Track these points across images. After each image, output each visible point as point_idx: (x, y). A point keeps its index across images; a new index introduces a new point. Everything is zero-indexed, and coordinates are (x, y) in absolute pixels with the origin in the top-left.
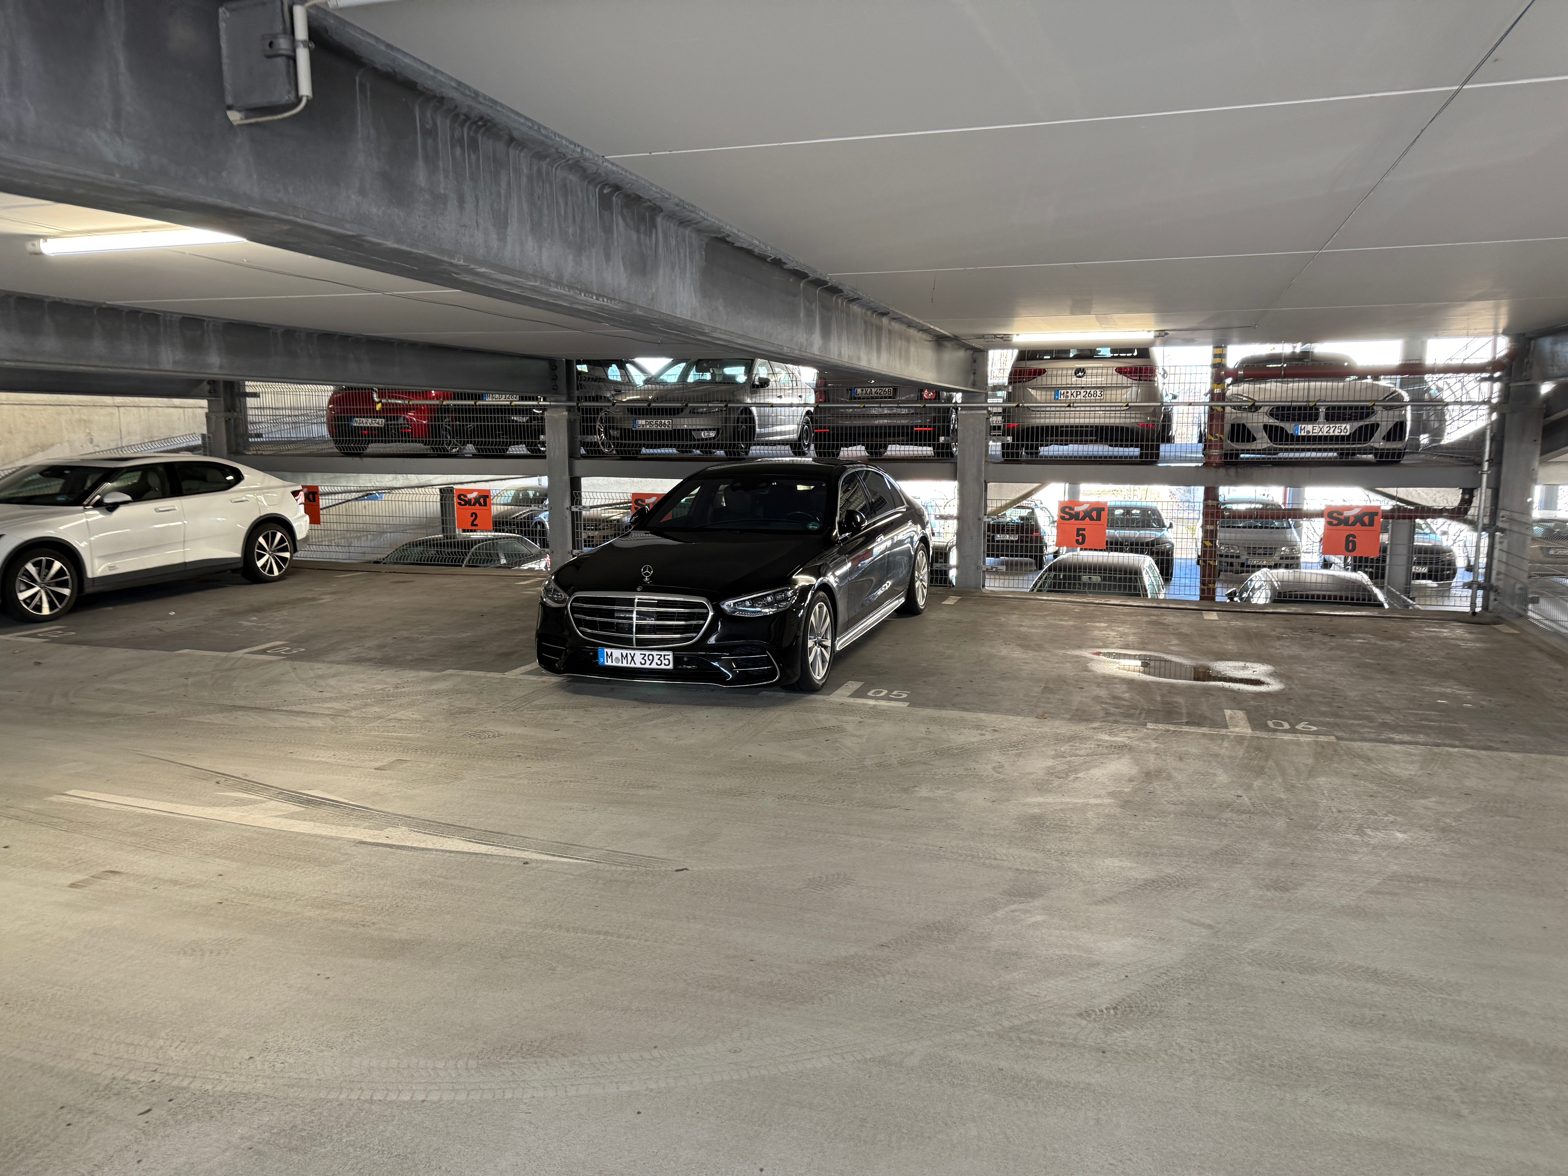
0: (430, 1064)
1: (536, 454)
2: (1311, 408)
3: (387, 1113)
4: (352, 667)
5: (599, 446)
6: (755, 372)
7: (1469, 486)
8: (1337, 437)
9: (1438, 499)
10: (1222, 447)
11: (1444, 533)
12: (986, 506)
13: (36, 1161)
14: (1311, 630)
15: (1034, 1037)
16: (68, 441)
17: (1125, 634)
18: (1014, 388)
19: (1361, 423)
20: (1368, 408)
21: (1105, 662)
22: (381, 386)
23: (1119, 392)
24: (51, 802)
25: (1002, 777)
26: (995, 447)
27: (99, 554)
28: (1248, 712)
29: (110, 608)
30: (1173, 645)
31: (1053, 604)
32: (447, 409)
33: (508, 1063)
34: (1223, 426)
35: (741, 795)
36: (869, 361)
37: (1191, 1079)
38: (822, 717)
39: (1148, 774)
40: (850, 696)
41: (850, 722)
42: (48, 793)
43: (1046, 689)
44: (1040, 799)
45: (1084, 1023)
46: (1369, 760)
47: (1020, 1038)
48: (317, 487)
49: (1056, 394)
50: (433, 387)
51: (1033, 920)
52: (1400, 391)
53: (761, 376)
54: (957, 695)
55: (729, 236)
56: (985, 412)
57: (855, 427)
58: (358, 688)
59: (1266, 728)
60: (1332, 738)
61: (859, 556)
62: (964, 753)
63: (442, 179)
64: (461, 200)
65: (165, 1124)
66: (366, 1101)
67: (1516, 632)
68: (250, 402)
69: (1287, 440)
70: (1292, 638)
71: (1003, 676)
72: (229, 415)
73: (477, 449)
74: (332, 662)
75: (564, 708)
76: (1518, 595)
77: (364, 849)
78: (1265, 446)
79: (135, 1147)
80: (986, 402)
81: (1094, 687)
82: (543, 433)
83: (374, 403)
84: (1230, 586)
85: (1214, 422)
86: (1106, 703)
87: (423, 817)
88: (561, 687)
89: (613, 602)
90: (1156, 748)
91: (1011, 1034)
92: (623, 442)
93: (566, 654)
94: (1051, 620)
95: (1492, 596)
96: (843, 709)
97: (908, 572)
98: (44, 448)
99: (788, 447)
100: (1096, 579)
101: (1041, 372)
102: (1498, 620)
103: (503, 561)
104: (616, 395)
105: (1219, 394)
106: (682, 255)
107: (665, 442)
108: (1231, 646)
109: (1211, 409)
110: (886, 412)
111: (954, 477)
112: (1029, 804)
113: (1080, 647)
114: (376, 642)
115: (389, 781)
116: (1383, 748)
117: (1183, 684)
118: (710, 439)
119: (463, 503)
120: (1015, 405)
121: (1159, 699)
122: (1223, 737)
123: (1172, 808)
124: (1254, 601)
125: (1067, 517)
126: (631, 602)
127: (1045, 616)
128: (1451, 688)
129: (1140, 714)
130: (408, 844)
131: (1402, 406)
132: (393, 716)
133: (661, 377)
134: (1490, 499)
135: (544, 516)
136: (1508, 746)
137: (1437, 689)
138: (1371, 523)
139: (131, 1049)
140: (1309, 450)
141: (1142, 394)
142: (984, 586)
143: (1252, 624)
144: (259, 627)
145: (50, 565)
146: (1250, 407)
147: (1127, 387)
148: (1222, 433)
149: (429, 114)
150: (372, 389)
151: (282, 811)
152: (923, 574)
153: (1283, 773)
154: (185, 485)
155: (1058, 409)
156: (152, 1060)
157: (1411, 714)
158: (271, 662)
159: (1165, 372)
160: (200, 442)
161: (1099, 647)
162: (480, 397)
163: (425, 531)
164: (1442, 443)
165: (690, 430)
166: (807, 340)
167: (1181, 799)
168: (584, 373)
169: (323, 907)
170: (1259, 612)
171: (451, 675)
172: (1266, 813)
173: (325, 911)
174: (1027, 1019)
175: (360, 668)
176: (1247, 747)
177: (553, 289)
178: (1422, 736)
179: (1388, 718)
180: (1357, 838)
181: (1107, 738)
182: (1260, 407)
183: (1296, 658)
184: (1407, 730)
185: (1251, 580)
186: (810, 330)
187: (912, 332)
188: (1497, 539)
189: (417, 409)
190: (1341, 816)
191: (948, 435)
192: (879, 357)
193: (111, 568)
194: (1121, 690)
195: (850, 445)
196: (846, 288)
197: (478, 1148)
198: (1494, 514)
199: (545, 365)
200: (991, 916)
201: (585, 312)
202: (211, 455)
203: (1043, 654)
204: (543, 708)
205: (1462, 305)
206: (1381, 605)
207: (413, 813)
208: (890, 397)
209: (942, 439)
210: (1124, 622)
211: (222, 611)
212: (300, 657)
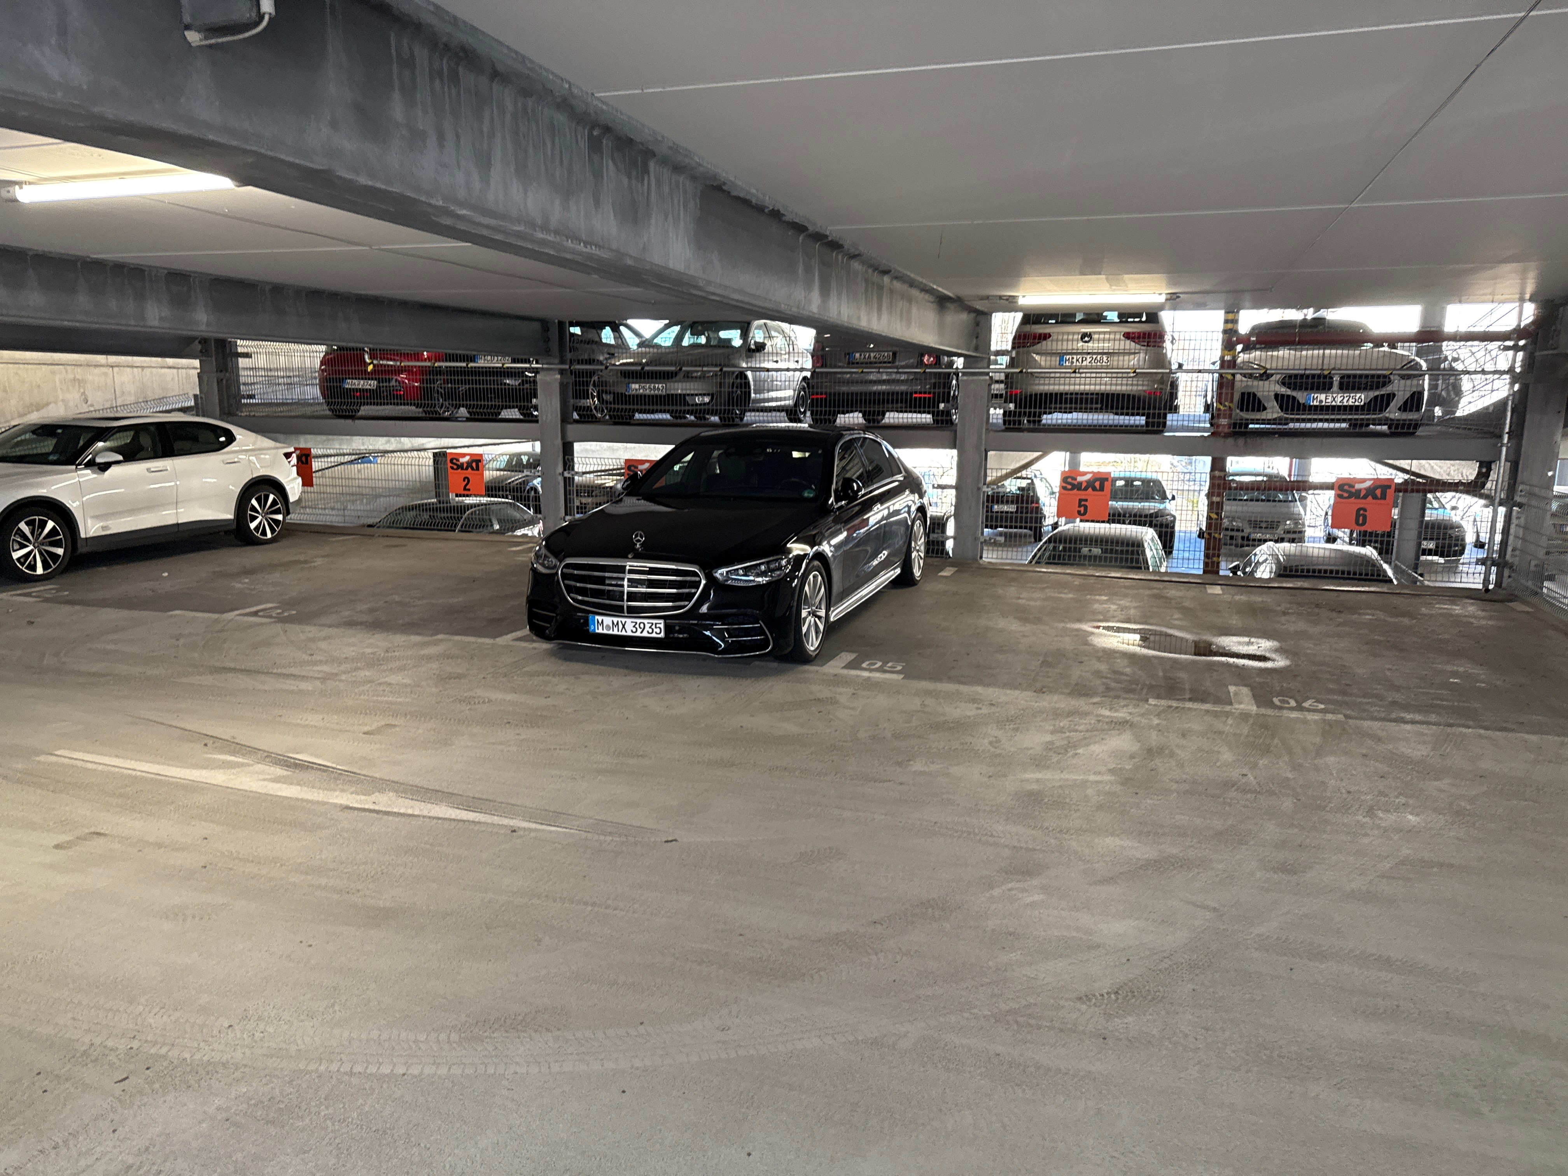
0: (412, 1037)
1: (528, 418)
2: (1325, 377)
3: (367, 1086)
4: (343, 630)
5: (591, 410)
6: (751, 335)
7: (1487, 459)
8: (1351, 407)
9: (1452, 472)
10: (1230, 416)
11: (1454, 508)
12: (986, 476)
13: (10, 1129)
14: (1317, 606)
15: (1032, 1022)
16: (63, 401)
17: (1126, 607)
18: (1017, 353)
19: (1377, 393)
20: (1385, 376)
21: (1105, 635)
22: (371, 346)
23: (1126, 358)
24: (39, 762)
25: (998, 751)
26: (996, 413)
27: (92, 514)
28: (1253, 689)
29: (104, 568)
30: (1176, 619)
31: (1053, 577)
32: (439, 371)
33: (491, 1038)
34: (1232, 394)
35: (732, 765)
36: (869, 321)
37: (1196, 1068)
38: (815, 688)
39: (1150, 751)
40: (844, 667)
41: (843, 694)
42: (38, 752)
43: (1045, 663)
44: (1039, 775)
45: (1084, 1007)
46: (1379, 740)
47: (1017, 1022)
48: (310, 449)
49: (1061, 360)
50: (426, 348)
51: (1031, 899)
52: (1418, 359)
53: (758, 340)
54: (953, 668)
55: (725, 183)
56: (987, 378)
57: (852, 394)
58: (350, 651)
59: (1272, 706)
60: (1340, 717)
61: (853, 526)
62: (959, 726)
63: (420, 114)
64: (441, 138)
65: (141, 1093)
66: (345, 1073)
67: (1530, 610)
68: (242, 362)
69: (1298, 410)
70: (1298, 614)
71: (1001, 649)
72: (221, 375)
73: (469, 412)
74: (323, 625)
75: (554, 676)
76: (1534, 572)
77: (347, 814)
78: (1275, 416)
79: (112, 1116)
80: (988, 367)
81: (1094, 661)
82: (536, 397)
83: (366, 365)
84: (1235, 559)
85: (1224, 391)
86: (1106, 678)
87: (411, 783)
88: (552, 653)
89: (604, 568)
90: (1158, 725)
91: (1009, 1018)
92: (616, 406)
93: (556, 620)
94: (1050, 593)
95: (1506, 572)
96: (836, 681)
97: (905, 542)
98: (39, 408)
99: (783, 414)
100: (1097, 551)
101: (1046, 337)
102: (1512, 598)
103: (497, 527)
104: (610, 358)
105: (1229, 361)
106: (676, 201)
107: (659, 408)
108: (1235, 621)
109: (1221, 376)
110: (885, 377)
111: (953, 446)
112: (1028, 780)
113: (1079, 621)
114: (368, 606)
115: (378, 746)
116: (1393, 727)
117: (1186, 660)
118: (705, 404)
119: (455, 467)
120: (1018, 370)
121: (1161, 674)
122: (1227, 714)
123: (1175, 786)
124: (1258, 575)
125: (1069, 487)
126: (622, 569)
127: (1044, 588)
128: (1463, 667)
129: (1142, 689)
130: (395, 810)
131: (1421, 375)
132: (383, 680)
133: (655, 341)
134: (1508, 472)
135: (537, 482)
136: (1521, 727)
137: (1449, 668)
138: (1383, 496)
139: (110, 1015)
140: (1321, 420)
141: (1149, 360)
142: (981, 557)
143: (1257, 598)
144: (251, 590)
145: (43, 524)
146: (1261, 375)
147: (1135, 353)
148: (1232, 401)
149: (405, 42)
150: (364, 350)
151: (269, 774)
152: (919, 545)
153: (1290, 752)
154: (177, 445)
155: (1063, 375)
156: (131, 1026)
157: (1423, 693)
158: (262, 624)
159: (1173, 339)
160: (192, 403)
161: (1100, 621)
162: (473, 359)
163: (420, 496)
164: (1458, 414)
165: (684, 395)
166: (805, 298)
167: (1184, 776)
168: (577, 335)
169: (307, 874)
170: (1264, 586)
171: (442, 640)
172: (1272, 793)
173: (309, 877)
174: (1024, 1003)
175: (350, 632)
176: (1253, 724)
177: (540, 235)
178: (1434, 716)
179: (1398, 697)
180: (1367, 819)
181: (1107, 713)
182: (1272, 375)
183: (1303, 635)
184: (1419, 709)
185: (1255, 555)
186: (809, 287)
187: (915, 292)
188: (1514, 514)
189: (408, 370)
190: (1351, 797)
191: (948, 401)
192: (879, 318)
193: (103, 528)
194: (1122, 665)
195: (848, 412)
196: (847, 244)
197: (458, 1125)
198: (1512, 488)
199: (536, 326)
200: (987, 895)
201: (572, 261)
202: (204, 416)
203: (1042, 627)
204: (532, 675)
205: (1491, 268)
206: (1391, 581)
207: (402, 779)
208: (889, 362)
209: (942, 406)
210: (1125, 596)
211: (214, 572)
212: (291, 620)
